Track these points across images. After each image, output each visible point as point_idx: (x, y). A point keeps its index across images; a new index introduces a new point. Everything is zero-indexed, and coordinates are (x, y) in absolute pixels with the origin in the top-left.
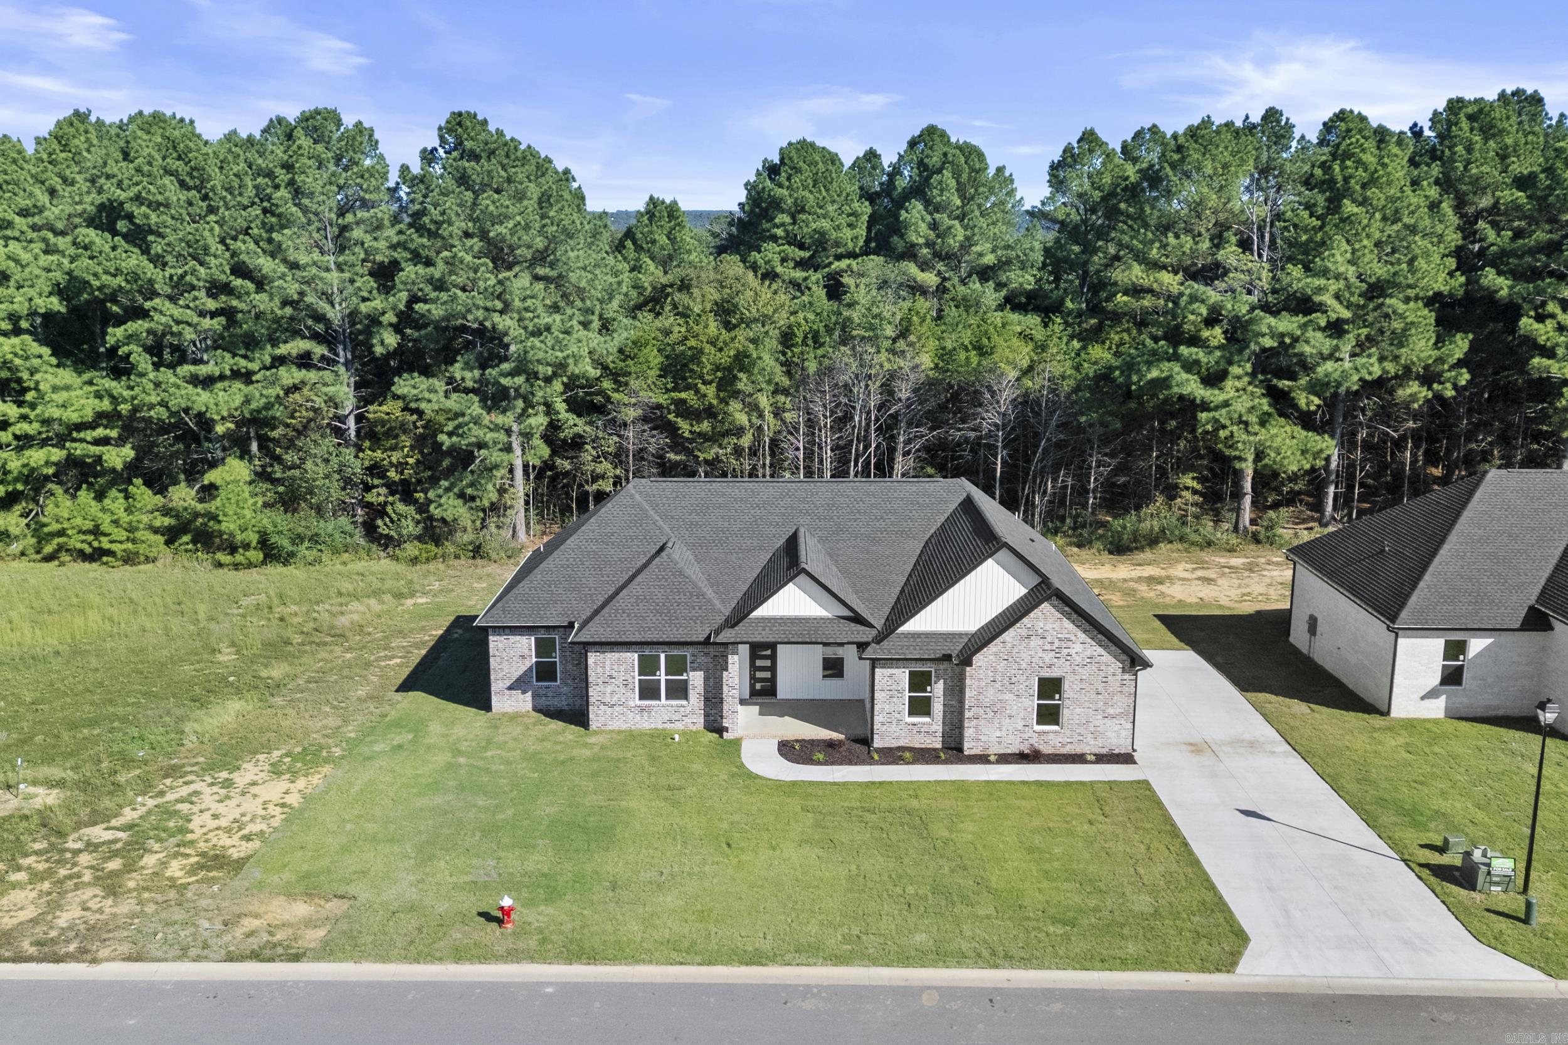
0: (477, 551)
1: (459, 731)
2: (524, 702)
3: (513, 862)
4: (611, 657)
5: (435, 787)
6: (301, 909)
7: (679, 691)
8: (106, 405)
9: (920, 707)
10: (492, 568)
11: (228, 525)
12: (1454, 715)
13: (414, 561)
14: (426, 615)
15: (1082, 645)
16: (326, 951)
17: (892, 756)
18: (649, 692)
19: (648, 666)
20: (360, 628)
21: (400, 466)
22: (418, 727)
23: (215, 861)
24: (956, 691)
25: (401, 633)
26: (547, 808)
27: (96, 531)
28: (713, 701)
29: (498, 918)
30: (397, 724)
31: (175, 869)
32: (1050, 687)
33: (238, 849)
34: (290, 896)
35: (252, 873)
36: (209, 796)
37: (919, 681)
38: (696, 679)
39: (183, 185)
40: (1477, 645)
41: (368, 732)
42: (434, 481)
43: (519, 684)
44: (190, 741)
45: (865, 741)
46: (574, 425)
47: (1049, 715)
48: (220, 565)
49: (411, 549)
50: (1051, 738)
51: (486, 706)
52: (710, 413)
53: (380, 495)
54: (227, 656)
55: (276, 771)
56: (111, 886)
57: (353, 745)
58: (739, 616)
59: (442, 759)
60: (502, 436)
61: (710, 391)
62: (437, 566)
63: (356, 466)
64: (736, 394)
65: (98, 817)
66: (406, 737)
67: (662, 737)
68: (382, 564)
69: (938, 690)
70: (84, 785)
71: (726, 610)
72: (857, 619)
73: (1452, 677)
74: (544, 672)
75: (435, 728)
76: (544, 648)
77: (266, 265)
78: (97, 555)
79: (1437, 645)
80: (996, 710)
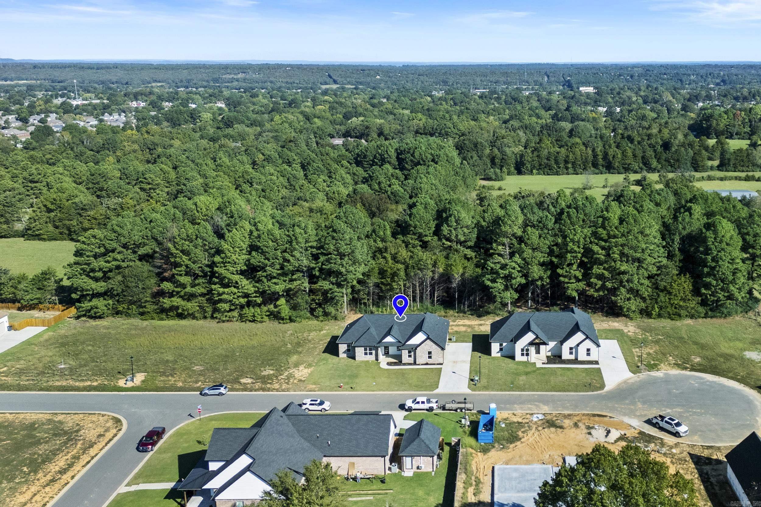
0: (336, 318)
1: (334, 361)
2: (345, 355)
3: (343, 380)
4: (359, 348)
5: (330, 370)
6: (314, 386)
7: (371, 354)
8: (256, 289)
9: (410, 356)
10: (339, 322)
11: (283, 315)
12: (502, 356)
13: (322, 321)
14: (325, 335)
15: (434, 346)
16: (318, 391)
17: (404, 364)
18: (366, 354)
19: (366, 350)
20: (313, 339)
21: (319, 300)
22: (327, 360)
23: (300, 381)
24: (415, 354)
25: (321, 340)
26: (348, 373)
27: (254, 316)
28: (377, 355)
29: (340, 387)
30: (323, 359)
31: (295, 381)
32: (430, 353)
33: (303, 379)
34: (312, 384)
35: (306, 382)
36: (296, 372)
37: (409, 352)
38: (374, 352)
39: (273, 241)
40: (504, 344)
41: (319, 361)
42: (326, 303)
43: (344, 352)
44: (290, 363)
45: (401, 362)
46: (358, 287)
47: (430, 357)
48: (280, 323)
49: (321, 318)
50: (430, 361)
51: (338, 356)
52: (389, 284)
53: (314, 306)
54: (289, 346)
55: (305, 367)
56: (288, 383)
57: (316, 363)
58: (380, 342)
59: (331, 366)
60: (341, 295)
61: (389, 280)
62: (326, 322)
63: (309, 299)
64: (394, 281)
65: (281, 375)
66: (325, 362)
67: (368, 361)
68: (315, 322)
69: (412, 354)
70: (277, 370)
71: (379, 340)
72: (399, 342)
73: (501, 349)
74: (348, 350)
75: (330, 360)
76: (348, 346)
77: (291, 258)
78: (254, 321)
79: (498, 344)
80: (421, 357)
